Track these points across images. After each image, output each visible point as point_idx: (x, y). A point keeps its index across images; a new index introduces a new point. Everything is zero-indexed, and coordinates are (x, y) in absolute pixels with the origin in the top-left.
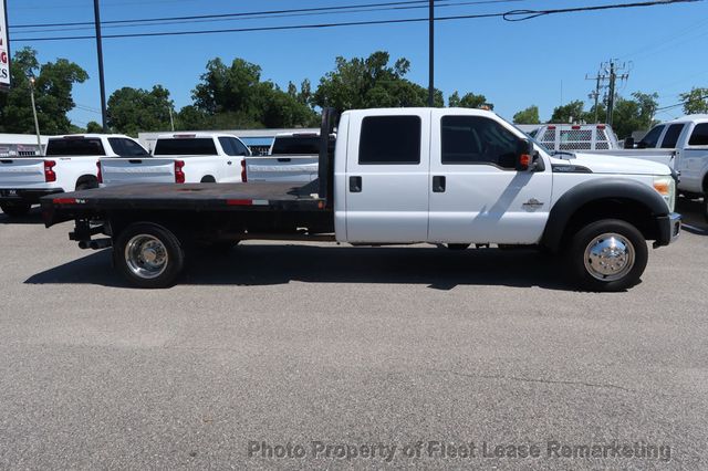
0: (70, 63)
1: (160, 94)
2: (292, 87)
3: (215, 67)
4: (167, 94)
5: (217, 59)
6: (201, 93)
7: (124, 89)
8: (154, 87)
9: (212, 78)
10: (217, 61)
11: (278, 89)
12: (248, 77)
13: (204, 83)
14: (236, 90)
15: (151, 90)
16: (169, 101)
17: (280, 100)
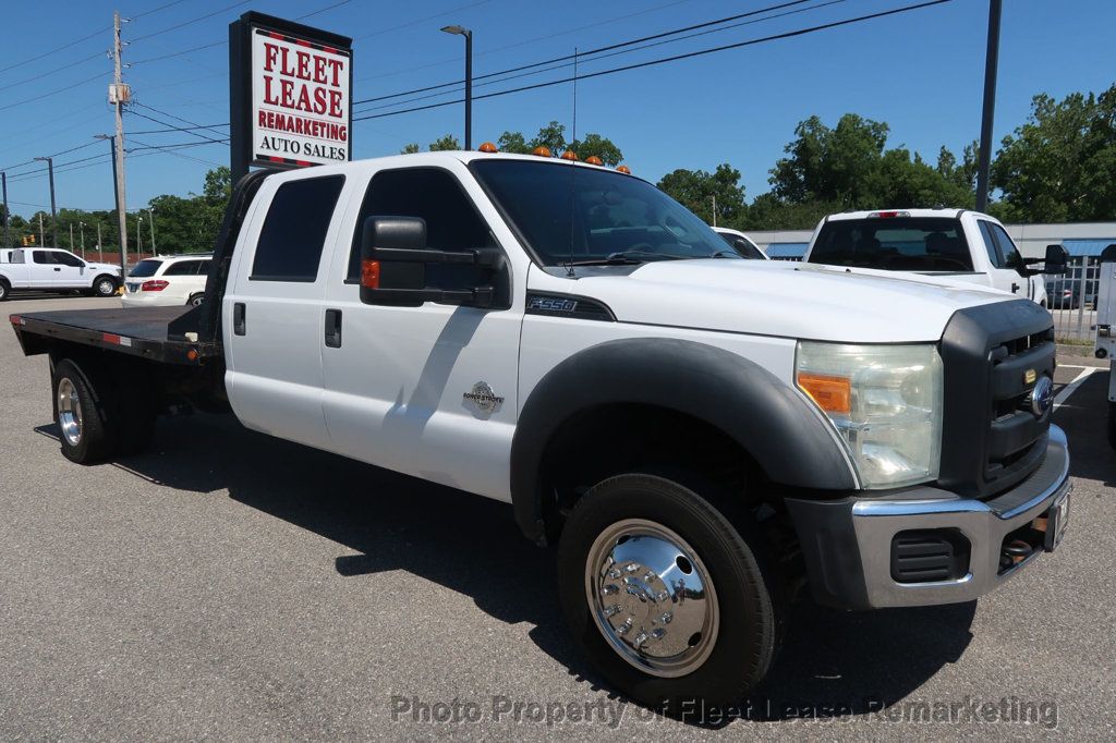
0: (602, 139)
1: (726, 177)
2: (946, 157)
3: (808, 131)
4: (736, 176)
5: (813, 118)
6: (785, 173)
7: (677, 172)
8: (719, 168)
9: (803, 149)
10: (813, 122)
11: (918, 160)
12: (864, 144)
13: (790, 156)
14: (840, 166)
15: (713, 172)
16: (738, 186)
17: (917, 180)
